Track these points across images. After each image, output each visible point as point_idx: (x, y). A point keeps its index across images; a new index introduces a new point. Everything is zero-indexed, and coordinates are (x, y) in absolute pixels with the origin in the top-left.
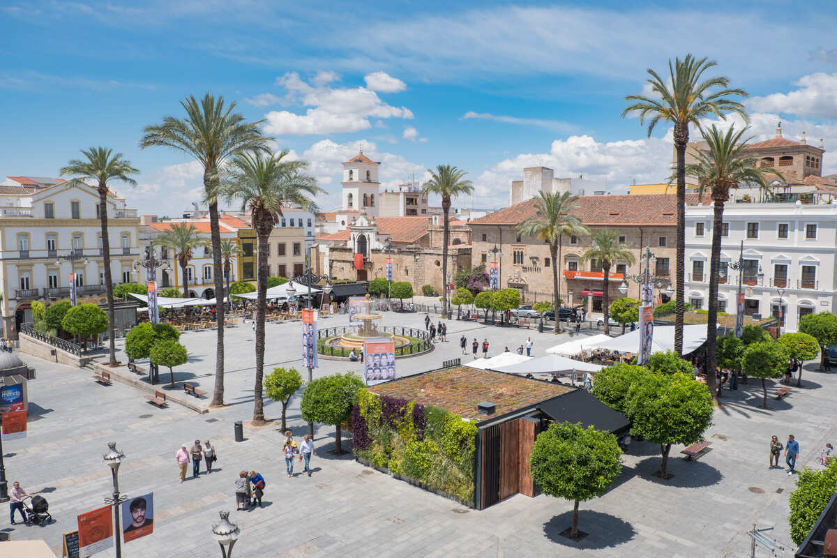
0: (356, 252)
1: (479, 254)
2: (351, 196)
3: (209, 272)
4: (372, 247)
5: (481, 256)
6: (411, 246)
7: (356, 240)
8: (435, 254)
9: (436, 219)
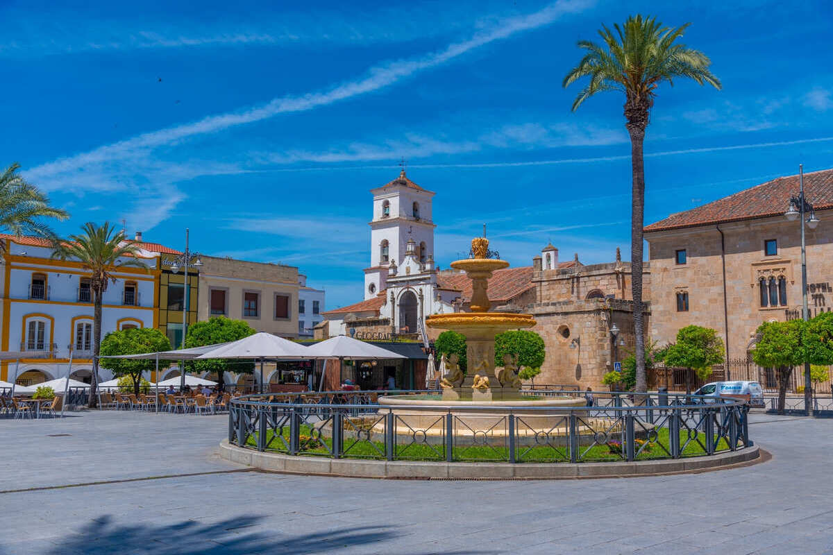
0: (397, 323)
1: (668, 294)
2: (385, 244)
3: (88, 337)
4: (427, 313)
5: (674, 299)
6: (504, 307)
7: (397, 302)
8: (558, 314)
9: (549, 257)
